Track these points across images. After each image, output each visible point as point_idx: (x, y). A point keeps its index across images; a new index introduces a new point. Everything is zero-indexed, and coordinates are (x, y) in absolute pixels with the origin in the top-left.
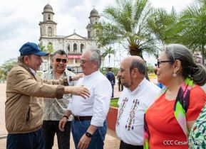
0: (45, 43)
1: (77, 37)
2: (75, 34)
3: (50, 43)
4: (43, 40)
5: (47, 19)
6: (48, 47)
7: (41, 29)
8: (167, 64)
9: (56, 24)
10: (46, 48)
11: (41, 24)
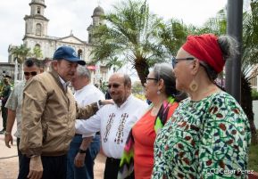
0: (31, 44)
1: (74, 41)
2: (72, 36)
3: (38, 45)
4: (28, 40)
5: (36, 13)
6: (34, 50)
7: (26, 25)
8: (152, 81)
9: (47, 20)
10: (32, 51)
11: (27, 18)
